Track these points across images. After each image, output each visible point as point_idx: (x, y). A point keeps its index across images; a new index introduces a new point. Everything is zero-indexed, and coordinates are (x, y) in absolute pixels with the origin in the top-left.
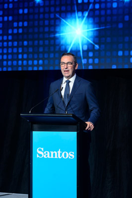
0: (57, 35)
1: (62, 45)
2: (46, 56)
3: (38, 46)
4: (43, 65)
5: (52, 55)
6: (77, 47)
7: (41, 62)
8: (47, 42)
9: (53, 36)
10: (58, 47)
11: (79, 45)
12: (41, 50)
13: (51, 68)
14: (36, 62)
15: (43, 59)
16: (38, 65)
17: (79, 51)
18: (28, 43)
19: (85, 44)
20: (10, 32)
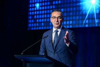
0: (81, 4)
1: (84, 10)
2: (74, 18)
3: (70, 12)
4: (72, 24)
5: (77, 18)
6: (92, 12)
7: (71, 22)
8: (75, 9)
9: (78, 4)
10: (81, 12)
11: (94, 10)
12: (71, 14)
13: (77, 26)
14: (68, 22)
15: (72, 20)
16: (69, 25)
17: (94, 14)
18: (64, 10)
19: (97, 9)
20: (54, 3)
